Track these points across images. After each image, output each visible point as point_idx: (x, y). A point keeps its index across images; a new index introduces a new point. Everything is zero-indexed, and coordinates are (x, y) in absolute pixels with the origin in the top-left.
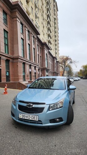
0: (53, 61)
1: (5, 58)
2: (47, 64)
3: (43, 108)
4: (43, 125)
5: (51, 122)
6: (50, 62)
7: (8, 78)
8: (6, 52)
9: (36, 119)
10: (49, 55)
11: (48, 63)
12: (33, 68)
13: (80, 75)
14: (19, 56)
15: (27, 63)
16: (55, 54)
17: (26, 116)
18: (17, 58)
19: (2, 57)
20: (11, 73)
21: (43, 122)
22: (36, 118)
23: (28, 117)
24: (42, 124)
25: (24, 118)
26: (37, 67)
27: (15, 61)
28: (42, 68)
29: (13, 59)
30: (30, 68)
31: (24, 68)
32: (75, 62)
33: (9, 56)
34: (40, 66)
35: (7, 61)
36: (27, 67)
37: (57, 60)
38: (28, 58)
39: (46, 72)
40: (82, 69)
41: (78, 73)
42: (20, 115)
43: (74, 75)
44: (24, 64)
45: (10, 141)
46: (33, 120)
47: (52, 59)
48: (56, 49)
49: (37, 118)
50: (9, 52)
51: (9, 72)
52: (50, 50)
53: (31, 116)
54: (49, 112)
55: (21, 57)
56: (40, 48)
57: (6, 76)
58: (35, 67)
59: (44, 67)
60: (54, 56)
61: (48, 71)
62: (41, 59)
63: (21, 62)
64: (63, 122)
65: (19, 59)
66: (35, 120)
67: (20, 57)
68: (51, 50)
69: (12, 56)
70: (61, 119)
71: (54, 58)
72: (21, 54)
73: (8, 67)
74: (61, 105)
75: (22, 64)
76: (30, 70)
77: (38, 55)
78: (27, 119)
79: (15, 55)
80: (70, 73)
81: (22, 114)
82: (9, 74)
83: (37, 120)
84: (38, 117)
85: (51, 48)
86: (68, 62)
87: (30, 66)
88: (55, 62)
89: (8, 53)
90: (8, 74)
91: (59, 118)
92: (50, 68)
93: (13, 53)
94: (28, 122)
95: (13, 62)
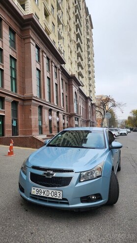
0: (86, 103)
1: (11, 99)
2: (77, 109)
3: (70, 179)
4: (70, 206)
5: (82, 202)
6: (81, 104)
7: (15, 130)
8: (12, 90)
9: (59, 196)
10: (79, 95)
11: (78, 106)
12: (54, 114)
13: (128, 125)
14: (32, 96)
15: (46, 106)
16: (88, 92)
17: (43, 191)
18: (30, 99)
19: (7, 98)
20: (19, 122)
21: (69, 201)
22: (58, 194)
23: (46, 193)
24: (68, 204)
25: (39, 194)
26: (61, 113)
27: (27, 103)
28: (69, 114)
29: (24, 100)
30: (50, 114)
31: (41, 114)
32: (119, 104)
33: (17, 96)
34: (65, 110)
35: (14, 103)
36: (46, 112)
37: (92, 102)
38: (47, 99)
39: (76, 120)
40: (132, 115)
41: (126, 122)
42: (33, 190)
43: (119, 126)
44: (40, 107)
45: (16, 233)
46: (54, 197)
47: (85, 100)
48: (90, 85)
49: (61, 195)
50: (18, 90)
51: (17, 120)
52: (80, 87)
53: (50, 191)
54: (79, 185)
55: (36, 97)
56: (66, 83)
57: (13, 126)
58: (58, 113)
59: (71, 112)
60: (88, 95)
61: (78, 119)
62: (67, 101)
63: (36, 105)
64: (102, 201)
65: (33, 101)
66: (57, 198)
67: (34, 97)
68: (82, 86)
69: (22, 96)
70: (99, 197)
71: (87, 99)
72: (35, 93)
73: (15, 113)
74: (98, 174)
75: (37, 108)
76: (50, 118)
77: (63, 94)
78: (44, 196)
79: (27, 95)
80: (112, 122)
81: (36, 189)
82: (17, 123)
83: (61, 198)
84: (61, 193)
85: (82, 83)
86: (110, 105)
87: (50, 110)
88: (89, 104)
89: (16, 92)
90: (14, 124)
91: (95, 195)
92: (81, 113)
93: (23, 91)
94: (46, 201)
95: (23, 106)
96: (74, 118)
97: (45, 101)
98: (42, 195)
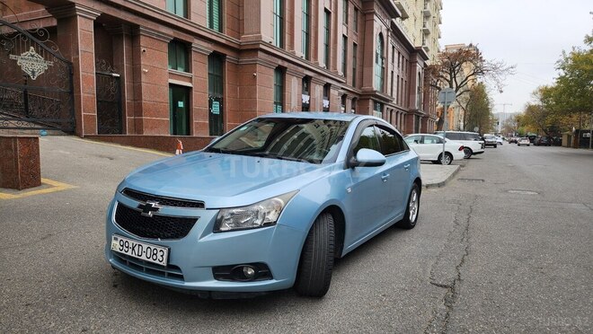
0: (411, 65)
1: (209, 48)
2: (383, 78)
3: (191, 222)
4: (187, 284)
5: (217, 277)
6: (395, 68)
7: (216, 124)
8: (211, 25)
9: (161, 259)
10: (390, 42)
11: (386, 73)
12: (318, 90)
13: (525, 129)
14: (259, 41)
16: (419, 35)
17: (131, 246)
18: (254, 49)
19: (196, 43)
20: (227, 106)
21: (185, 271)
22: (159, 254)
23: (136, 249)
24: (181, 278)
25: (123, 252)
26: (336, 88)
27: (245, 59)
28: (359, 91)
29: (239, 51)
30: (307, 90)
31: (281, 88)
32: (495, 68)
33: (224, 41)
34: (350, 80)
35: (216, 59)
36: (294, 85)
37: (428, 63)
38: (299, 51)
39: (375, 109)
40: (536, 101)
41: (518, 119)
42: (114, 242)
43: (499, 128)
44: (281, 71)
46: (151, 260)
47: (406, 57)
48: (427, 16)
49: (165, 257)
50: (226, 24)
51: (221, 101)
52: (397, 21)
53: (145, 246)
54: (212, 237)
55: (269, 45)
56: (356, 9)
57: (211, 114)
58: (327, 87)
59: (366, 88)
60: (416, 43)
61: (382, 105)
62: (355, 57)
63: (267, 65)
64: (273, 281)
65: (260, 53)
66: (157, 262)
67: (265, 44)
68: (403, 19)
69: (235, 40)
70: (262, 271)
71: (413, 54)
72: (268, 32)
73: (217, 83)
74: (272, 217)
75: (272, 72)
76: (306, 99)
77: (345, 38)
78: (134, 255)
79: (248, 37)
80: (478, 115)
81: (120, 239)
82: (222, 109)
83: (164, 263)
84: (166, 251)
85: (402, 10)
87: (307, 80)
88: (419, 68)
89: (221, 29)
90: (216, 109)
91: (256, 266)
92: (394, 92)
93: (238, 29)
94: (140, 269)
95: (237, 65)
96: (371, 103)
97: (293, 54)
98: (129, 253)
